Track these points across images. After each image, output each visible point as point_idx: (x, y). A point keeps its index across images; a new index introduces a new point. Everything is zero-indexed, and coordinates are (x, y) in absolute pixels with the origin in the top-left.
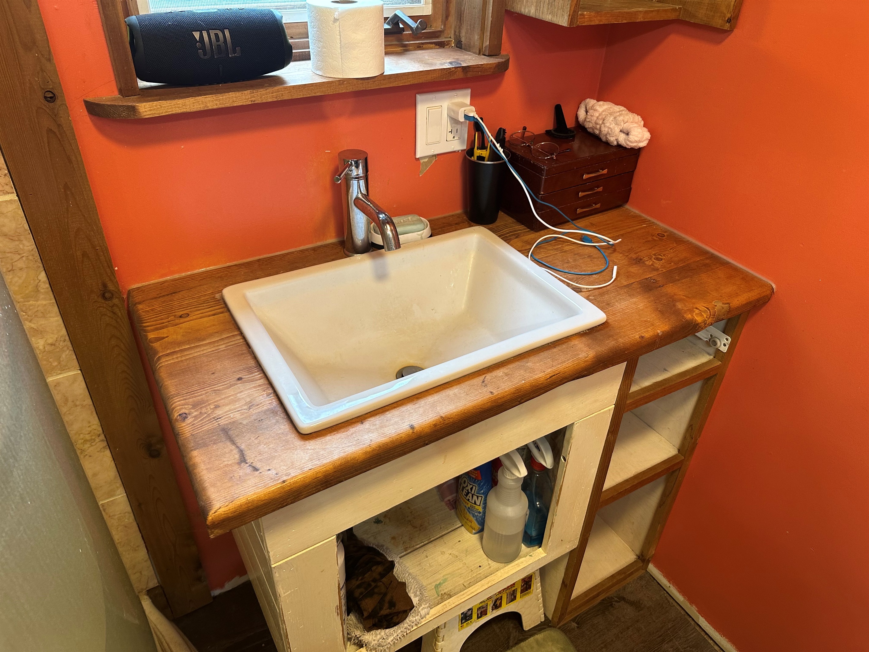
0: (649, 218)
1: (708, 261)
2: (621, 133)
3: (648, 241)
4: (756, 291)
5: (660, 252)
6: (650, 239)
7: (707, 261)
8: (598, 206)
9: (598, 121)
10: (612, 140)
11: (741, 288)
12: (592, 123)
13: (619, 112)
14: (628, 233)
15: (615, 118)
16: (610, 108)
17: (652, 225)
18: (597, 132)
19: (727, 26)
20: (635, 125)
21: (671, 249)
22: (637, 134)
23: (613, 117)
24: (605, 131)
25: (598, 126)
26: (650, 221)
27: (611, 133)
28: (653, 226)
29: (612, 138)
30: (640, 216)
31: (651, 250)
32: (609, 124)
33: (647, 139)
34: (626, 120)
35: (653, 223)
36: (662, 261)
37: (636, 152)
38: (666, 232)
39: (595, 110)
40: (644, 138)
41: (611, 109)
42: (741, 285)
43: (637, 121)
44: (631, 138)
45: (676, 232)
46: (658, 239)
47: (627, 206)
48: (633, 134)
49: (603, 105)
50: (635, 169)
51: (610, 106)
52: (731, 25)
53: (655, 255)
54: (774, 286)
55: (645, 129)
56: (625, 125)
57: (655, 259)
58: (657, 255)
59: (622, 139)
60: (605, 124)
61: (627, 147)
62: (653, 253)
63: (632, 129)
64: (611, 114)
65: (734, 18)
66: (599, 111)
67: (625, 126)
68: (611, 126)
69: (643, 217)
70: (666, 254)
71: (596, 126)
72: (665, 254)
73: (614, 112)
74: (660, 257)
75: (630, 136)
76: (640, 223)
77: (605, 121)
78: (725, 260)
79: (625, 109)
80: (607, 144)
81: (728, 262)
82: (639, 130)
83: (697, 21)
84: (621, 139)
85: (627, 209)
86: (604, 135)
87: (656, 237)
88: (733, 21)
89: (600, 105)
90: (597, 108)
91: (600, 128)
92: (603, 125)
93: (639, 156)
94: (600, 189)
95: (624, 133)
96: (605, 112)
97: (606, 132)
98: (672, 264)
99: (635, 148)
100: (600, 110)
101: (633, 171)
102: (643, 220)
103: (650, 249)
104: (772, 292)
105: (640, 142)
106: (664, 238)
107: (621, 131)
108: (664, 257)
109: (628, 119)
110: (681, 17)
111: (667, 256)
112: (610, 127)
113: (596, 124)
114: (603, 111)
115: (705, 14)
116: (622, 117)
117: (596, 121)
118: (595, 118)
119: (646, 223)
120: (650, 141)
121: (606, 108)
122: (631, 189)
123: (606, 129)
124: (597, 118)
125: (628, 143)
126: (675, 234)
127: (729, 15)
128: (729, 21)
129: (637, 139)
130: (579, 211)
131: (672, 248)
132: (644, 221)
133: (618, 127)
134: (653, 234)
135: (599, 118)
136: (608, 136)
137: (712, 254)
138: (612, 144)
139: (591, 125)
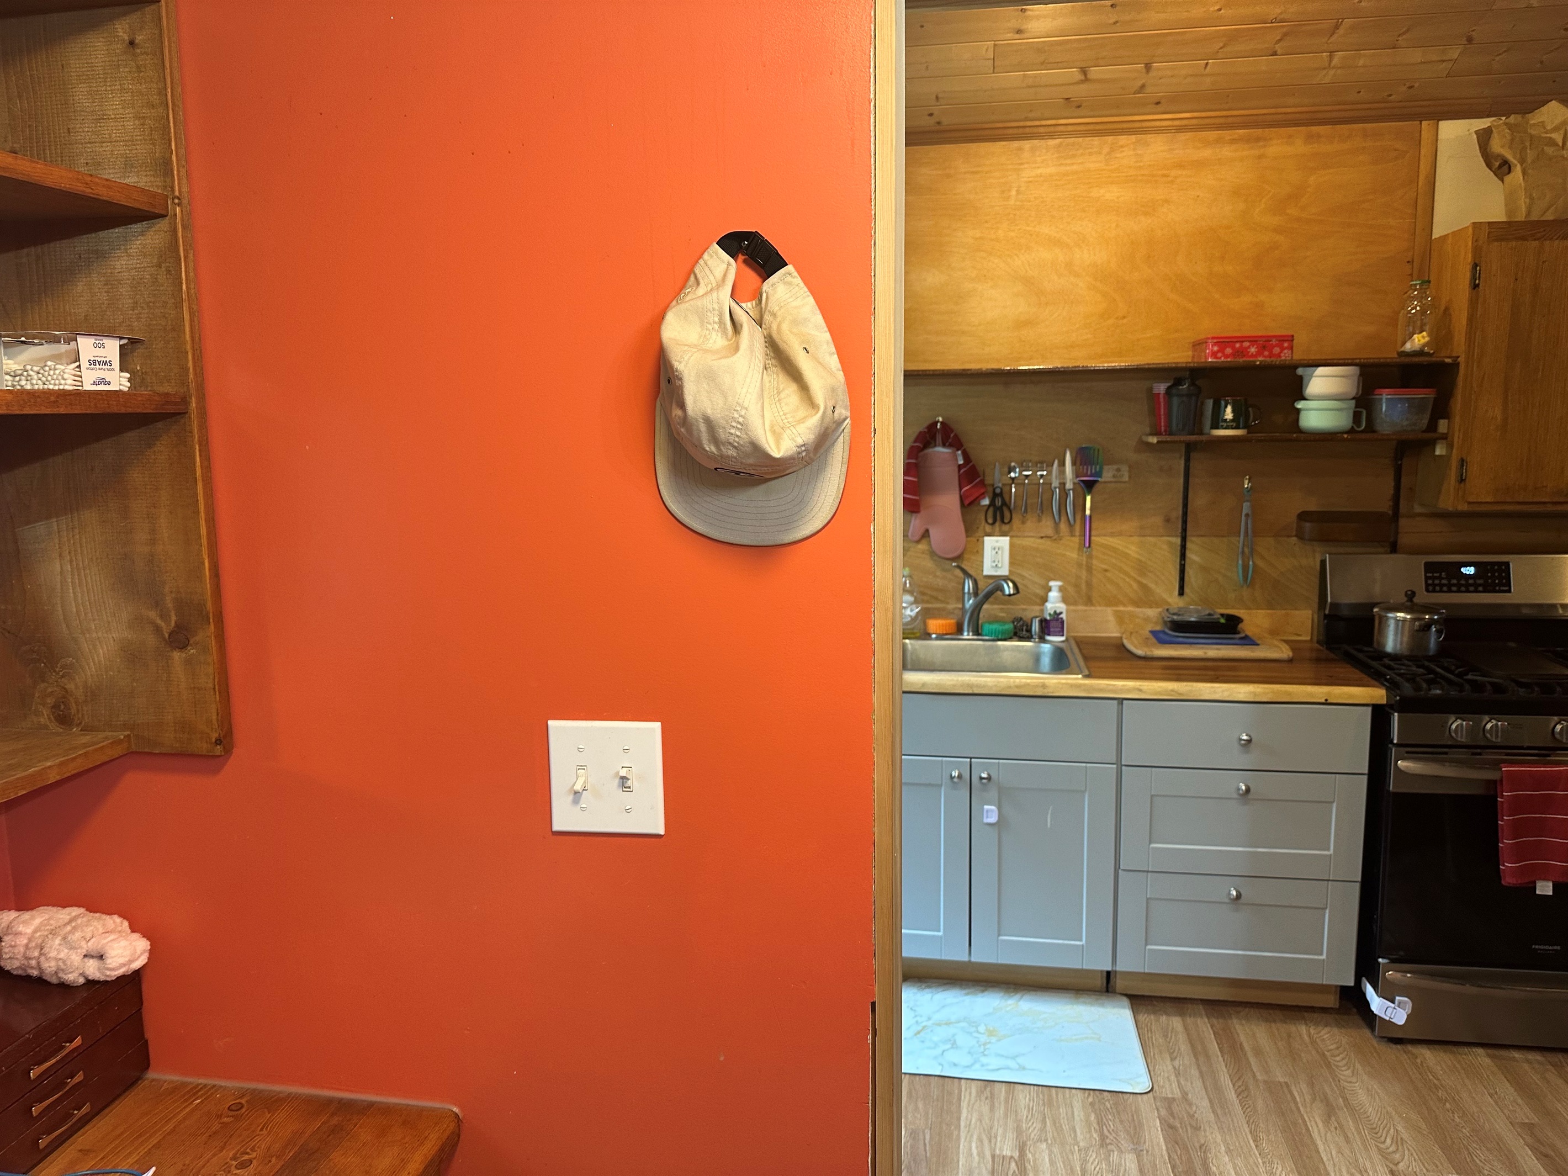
0: (202, 1081)
1: (336, 1119)
2: (86, 960)
3: (215, 1133)
4: (432, 1136)
5: (242, 1147)
6: (216, 1126)
7: (335, 1121)
8: (86, 1109)
9: (29, 954)
10: (72, 978)
11: (407, 1145)
12: (17, 959)
13: (70, 921)
14: (169, 1134)
15: (64, 938)
16: (49, 919)
17: (212, 1094)
18: (35, 973)
19: (218, 750)
20: (112, 937)
21: (261, 1130)
22: (120, 951)
23: (60, 938)
24: (50, 967)
25: (33, 963)
26: (205, 1086)
27: (64, 967)
28: (214, 1096)
29: (70, 976)
30: (184, 1085)
31: (224, 1152)
32: (56, 953)
33: (144, 951)
34: (88, 936)
35: (214, 1086)
36: (252, 1166)
37: (132, 981)
38: (242, 1096)
39: (18, 934)
40: (139, 952)
41: (52, 922)
42: (404, 1138)
43: (113, 926)
44: (110, 964)
45: (261, 1086)
46: (233, 1119)
47: (151, 1075)
48: (113, 955)
49: (33, 918)
50: (142, 1005)
51: (47, 916)
52: (224, 748)
53: (234, 1158)
54: (455, 1109)
55: (136, 936)
56: (90, 944)
57: (238, 1166)
58: (238, 1155)
59: (93, 970)
60: (46, 954)
61: (109, 979)
62: (231, 1155)
63: (107, 948)
64: (53, 933)
65: (225, 737)
66: (25, 934)
67: (91, 946)
68: (62, 955)
69: (190, 1083)
70: (256, 1145)
71: (28, 962)
72: (254, 1147)
73: (59, 927)
74: (246, 1157)
75: (109, 961)
76: (186, 1101)
77: (46, 950)
78: (365, 1101)
79: (82, 910)
80: (64, 987)
81: (371, 1101)
82: (123, 943)
83: (164, 750)
84: (91, 969)
85: (153, 1080)
86: (52, 975)
87: (228, 1117)
88: (225, 741)
89: (25, 922)
90: (20, 929)
91: (38, 963)
92: (42, 959)
93: (140, 981)
94: (79, 1077)
95: (92, 957)
96: (40, 930)
97: (53, 969)
98: (274, 1160)
99: (127, 974)
100: (29, 930)
101: (139, 1011)
102: (192, 1089)
103: (222, 1149)
104: (458, 1122)
105: (131, 962)
106: (244, 1110)
107: (85, 956)
108: (254, 1155)
109: (93, 932)
110: (134, 748)
111: (258, 1147)
112: (59, 957)
113: (29, 959)
114: (35, 931)
115: (175, 737)
116: (80, 933)
117: (25, 953)
118: (22, 950)
119: (200, 1093)
120: (152, 952)
121: (41, 923)
122: (147, 1041)
123: (53, 964)
124: (27, 946)
125: (108, 973)
126: (261, 1091)
127: (214, 736)
128: (218, 742)
129: (122, 960)
130: (42, 1143)
131: (264, 1127)
132: (195, 1091)
133: (77, 953)
134: (220, 1113)
135: (30, 946)
136: (61, 975)
137: (340, 1101)
138: (75, 985)
139: (16, 964)
